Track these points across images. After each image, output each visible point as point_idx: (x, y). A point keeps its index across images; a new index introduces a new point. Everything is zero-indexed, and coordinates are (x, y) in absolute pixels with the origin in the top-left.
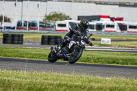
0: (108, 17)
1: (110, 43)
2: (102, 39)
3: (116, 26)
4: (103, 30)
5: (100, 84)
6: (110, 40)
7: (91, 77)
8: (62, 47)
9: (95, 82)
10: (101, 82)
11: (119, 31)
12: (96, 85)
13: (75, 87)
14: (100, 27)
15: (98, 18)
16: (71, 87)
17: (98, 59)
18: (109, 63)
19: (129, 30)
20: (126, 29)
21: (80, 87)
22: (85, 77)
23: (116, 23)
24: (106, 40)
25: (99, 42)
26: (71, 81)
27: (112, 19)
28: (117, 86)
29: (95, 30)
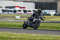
0: (19, 7)
1: (19, 18)
2: (16, 17)
3: (22, 11)
4: (17, 13)
5: (15, 37)
6: (19, 17)
7: (11, 33)
8: (30, 21)
9: (13, 36)
10: (15, 35)
11: (23, 13)
12: (13, 37)
13: (4, 38)
14: (15, 11)
15: (14, 7)
16: (2, 38)
17: (14, 25)
18: (19, 27)
19: (28, 12)
20: (26, 12)
21: (7, 38)
22: (8, 33)
23: (22, 9)
24: (18, 17)
25: (15, 18)
26: (2, 35)
27: (20, 8)
28: (23, 37)
29: (13, 13)
